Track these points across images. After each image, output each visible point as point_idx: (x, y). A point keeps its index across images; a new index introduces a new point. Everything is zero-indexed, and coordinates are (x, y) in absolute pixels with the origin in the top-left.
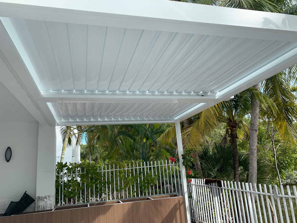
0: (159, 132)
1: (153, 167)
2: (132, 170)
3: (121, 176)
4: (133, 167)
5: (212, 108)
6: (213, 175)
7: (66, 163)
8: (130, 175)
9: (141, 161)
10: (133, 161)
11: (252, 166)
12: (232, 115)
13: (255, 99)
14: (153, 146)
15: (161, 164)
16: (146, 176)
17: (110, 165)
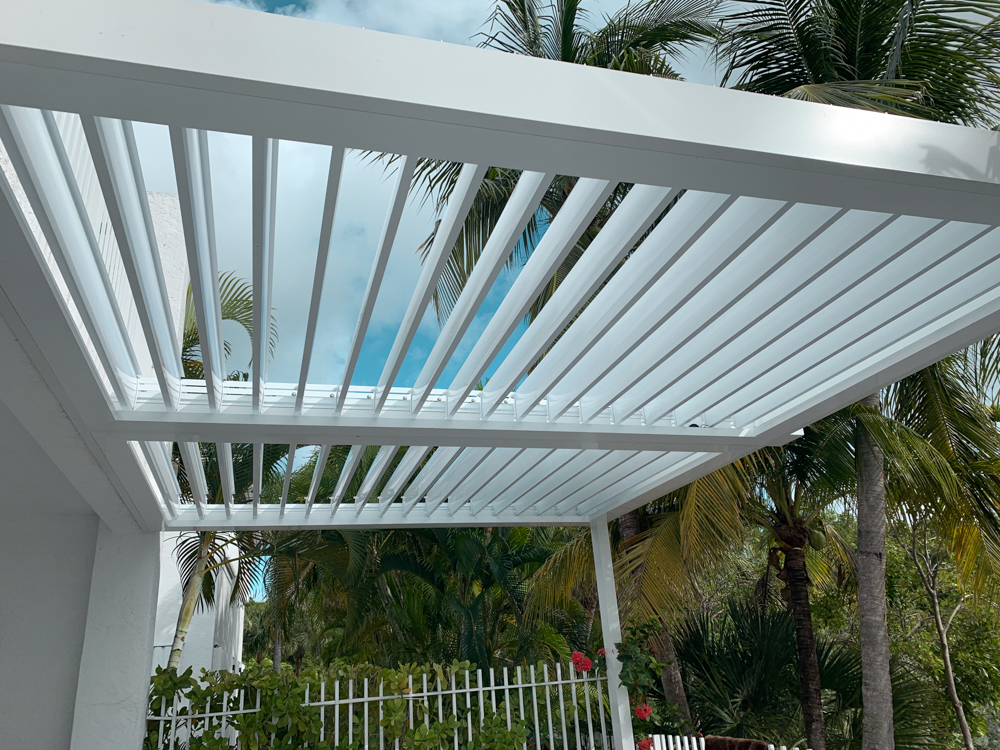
0: (530, 560)
1: (510, 690)
2: (432, 699)
3: (393, 723)
4: (435, 689)
5: (722, 471)
6: (729, 720)
7: (189, 671)
8: (423, 721)
9: (464, 669)
10: (437, 667)
11: (874, 690)
12: (788, 499)
13: (869, 443)
14: (508, 609)
15: (540, 678)
16: (482, 724)
17: (351, 682)
